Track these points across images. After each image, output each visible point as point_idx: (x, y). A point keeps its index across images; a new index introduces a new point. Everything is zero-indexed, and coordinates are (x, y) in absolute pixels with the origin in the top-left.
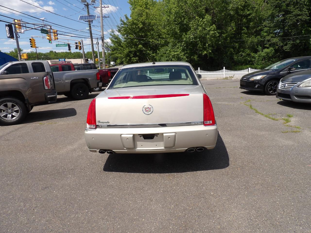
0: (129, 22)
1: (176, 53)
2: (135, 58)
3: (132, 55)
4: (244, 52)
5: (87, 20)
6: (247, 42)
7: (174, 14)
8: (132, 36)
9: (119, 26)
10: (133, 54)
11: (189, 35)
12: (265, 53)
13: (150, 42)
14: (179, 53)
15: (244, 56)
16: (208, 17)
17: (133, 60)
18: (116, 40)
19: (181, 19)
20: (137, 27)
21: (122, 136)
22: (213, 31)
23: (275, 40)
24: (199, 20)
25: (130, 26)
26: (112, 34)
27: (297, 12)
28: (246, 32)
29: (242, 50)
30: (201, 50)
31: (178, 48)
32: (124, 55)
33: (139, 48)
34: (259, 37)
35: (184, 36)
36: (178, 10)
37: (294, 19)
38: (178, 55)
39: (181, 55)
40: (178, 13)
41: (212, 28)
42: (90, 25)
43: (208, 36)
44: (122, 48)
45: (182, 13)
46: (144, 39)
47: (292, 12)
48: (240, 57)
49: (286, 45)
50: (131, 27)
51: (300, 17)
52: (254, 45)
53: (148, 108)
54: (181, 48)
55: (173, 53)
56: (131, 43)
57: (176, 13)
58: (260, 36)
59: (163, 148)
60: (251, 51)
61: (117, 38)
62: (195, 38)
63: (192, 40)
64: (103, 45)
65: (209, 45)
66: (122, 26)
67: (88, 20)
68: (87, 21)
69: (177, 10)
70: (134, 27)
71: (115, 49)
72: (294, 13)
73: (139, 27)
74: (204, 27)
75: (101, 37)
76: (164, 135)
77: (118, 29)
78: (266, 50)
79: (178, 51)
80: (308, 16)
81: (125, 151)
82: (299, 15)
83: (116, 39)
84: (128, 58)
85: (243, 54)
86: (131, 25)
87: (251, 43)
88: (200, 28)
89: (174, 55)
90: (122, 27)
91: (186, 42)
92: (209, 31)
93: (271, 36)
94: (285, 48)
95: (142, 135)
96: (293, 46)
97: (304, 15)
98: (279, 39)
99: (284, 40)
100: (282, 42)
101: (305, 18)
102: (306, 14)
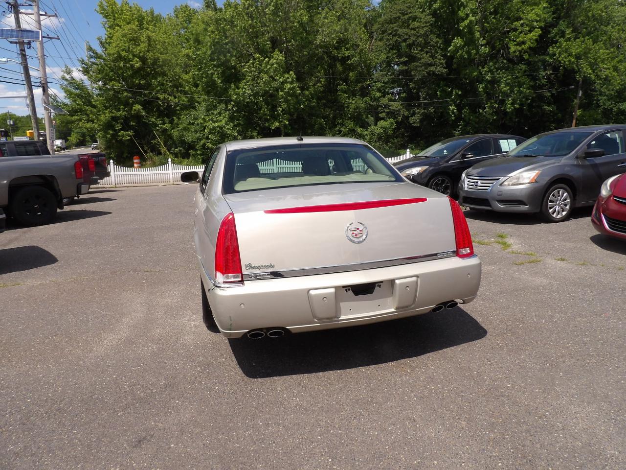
0: (109, 54)
1: (217, 124)
2: (126, 133)
3: (118, 126)
4: (343, 125)
5: (15, 41)
6: (348, 107)
7: (210, 46)
8: (117, 86)
9: (86, 60)
10: (122, 124)
11: (243, 88)
12: (381, 127)
13: (159, 99)
14: (223, 123)
15: (344, 132)
16: (278, 57)
17: (123, 136)
18: (78, 91)
19: (225, 56)
20: (128, 65)
21: (312, 292)
22: (291, 83)
23: (396, 106)
24: (263, 61)
25: (113, 64)
26: (68, 77)
27: (426, 58)
28: (345, 88)
29: (340, 121)
30: (267, 120)
31: (220, 114)
32: (99, 125)
33: (135, 110)
34: (368, 99)
35: (234, 90)
36: (218, 37)
37: (423, 71)
38: (221, 128)
39: (228, 129)
40: (218, 43)
41: (288, 78)
42: (24, 53)
43: (281, 93)
44: (95, 110)
45: (227, 44)
46: (146, 92)
47: (420, 59)
48: (338, 134)
49: (413, 114)
50: (115, 65)
51: (432, 68)
52: (360, 114)
53: (358, 229)
54: (226, 115)
55: (210, 125)
56: (114, 100)
57: (215, 44)
58: (369, 97)
59: (393, 310)
60: (357, 125)
61: (79, 86)
62: (256, 95)
63: (249, 98)
64: (46, 101)
65: (283, 110)
66: (93, 60)
67: (17, 41)
68: (16, 43)
69: (216, 36)
70: (122, 64)
71: (76, 112)
72: (422, 60)
73: (132, 66)
74: (272, 74)
75: (40, 83)
76: (397, 282)
77: (83, 68)
78: (381, 123)
79: (221, 121)
80: (445, 68)
81: (316, 325)
82: (430, 65)
83: (77, 89)
84: (111, 132)
85: (342, 129)
86: (113, 61)
87: (355, 109)
88: (265, 77)
89: (214, 128)
90: (94, 63)
91: (238, 103)
92: (283, 83)
93: (388, 98)
94: (412, 120)
95: (350, 288)
96: (426, 118)
97: (439, 65)
98: (401, 105)
99: (409, 107)
100: (408, 110)
101: (441, 70)
102: (441, 64)
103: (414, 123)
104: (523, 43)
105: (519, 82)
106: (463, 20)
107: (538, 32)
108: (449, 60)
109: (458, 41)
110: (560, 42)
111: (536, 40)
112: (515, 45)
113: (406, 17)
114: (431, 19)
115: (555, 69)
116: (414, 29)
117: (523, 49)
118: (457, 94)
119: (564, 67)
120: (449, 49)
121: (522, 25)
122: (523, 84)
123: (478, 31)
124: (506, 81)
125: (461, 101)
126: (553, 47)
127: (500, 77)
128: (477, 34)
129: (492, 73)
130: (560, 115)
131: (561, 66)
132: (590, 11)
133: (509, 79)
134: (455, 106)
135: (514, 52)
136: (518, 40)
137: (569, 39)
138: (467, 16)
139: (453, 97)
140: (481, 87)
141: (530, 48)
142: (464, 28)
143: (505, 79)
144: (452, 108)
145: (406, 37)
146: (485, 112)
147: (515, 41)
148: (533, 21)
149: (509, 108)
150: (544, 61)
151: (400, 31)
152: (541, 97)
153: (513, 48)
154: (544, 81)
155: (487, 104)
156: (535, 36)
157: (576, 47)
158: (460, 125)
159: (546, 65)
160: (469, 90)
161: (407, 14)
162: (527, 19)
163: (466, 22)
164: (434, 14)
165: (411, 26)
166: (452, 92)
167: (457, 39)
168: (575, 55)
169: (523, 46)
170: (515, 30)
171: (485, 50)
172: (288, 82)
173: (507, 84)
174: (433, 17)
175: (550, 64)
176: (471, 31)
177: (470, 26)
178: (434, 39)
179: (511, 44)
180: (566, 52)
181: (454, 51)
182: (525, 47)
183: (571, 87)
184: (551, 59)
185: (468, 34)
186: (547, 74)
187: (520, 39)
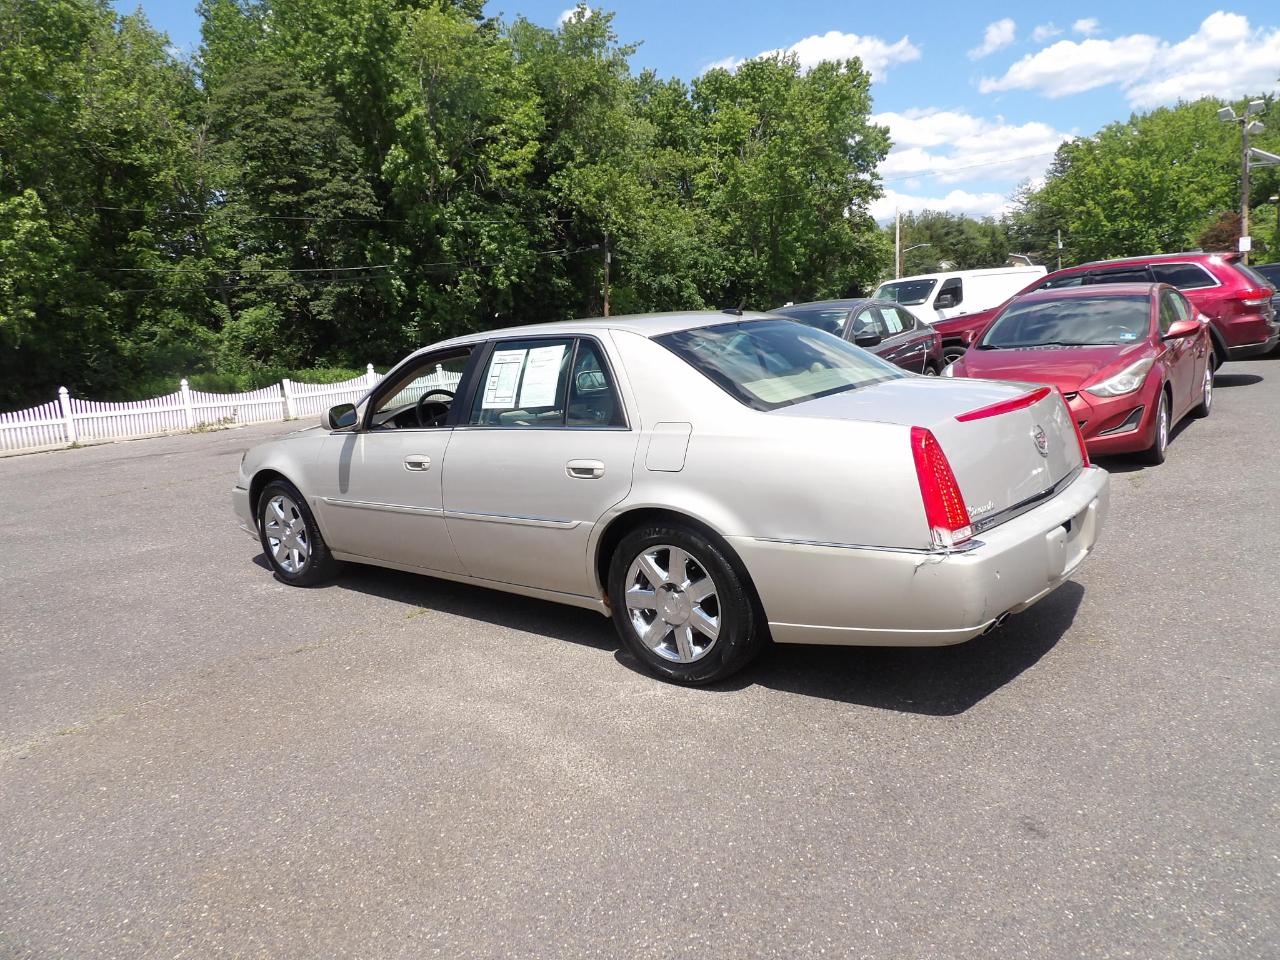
4: (158, 321)
6: (164, 280)
12: (251, 322)
15: (161, 336)
23: (279, 277)
27: (337, 184)
29: (148, 311)
34: (207, 261)
37: (334, 208)
48: (147, 341)
49: (317, 296)
51: (352, 204)
52: (195, 293)
58: (212, 258)
60: (191, 320)
72: (329, 187)
78: (250, 314)
80: (375, 204)
82: (348, 196)
85: (155, 328)
87: (182, 283)
93: (260, 261)
94: (315, 307)
96: (343, 301)
97: (363, 199)
98: (291, 275)
99: (307, 279)
100: (307, 287)
101: (367, 207)
102: (368, 195)
103: (320, 313)
104: (514, 165)
105: (512, 235)
106: (402, 114)
107: (533, 147)
108: (382, 189)
109: (397, 153)
110: (568, 169)
111: (533, 162)
112: (498, 167)
113: (280, 94)
114: (335, 104)
115: (564, 214)
116: (303, 120)
117: (514, 175)
118: (402, 256)
119: (579, 211)
120: (383, 168)
121: (504, 132)
122: (520, 239)
123: (432, 136)
124: (489, 232)
125: (413, 269)
126: (557, 177)
127: (477, 226)
128: (431, 143)
129: (464, 217)
130: (580, 295)
131: (573, 210)
132: (604, 121)
133: (495, 229)
134: (403, 279)
135: (499, 180)
136: (502, 159)
138: (409, 105)
139: (396, 260)
140: (445, 243)
141: (526, 174)
142: (405, 129)
143: (487, 229)
144: (397, 283)
145: (287, 135)
146: (460, 291)
147: (497, 160)
148: (522, 128)
149: (502, 284)
150: (543, 199)
151: (271, 123)
152: (546, 264)
153: (495, 175)
154: (548, 235)
155: (461, 275)
156: (531, 153)
157: (595, 178)
158: (414, 316)
159: (547, 207)
160: (425, 250)
161: (281, 88)
162: (510, 122)
163: (409, 118)
164: (338, 92)
165: (294, 115)
166: (391, 250)
167: (395, 149)
168: (596, 192)
169: (513, 170)
170: (494, 140)
171: (447, 172)
172: (26, 216)
173: (492, 238)
174: (336, 101)
175: (554, 206)
176: (418, 136)
177: (416, 126)
178: (347, 146)
179: (492, 166)
180: (580, 186)
181: (393, 171)
182: (517, 171)
183: (593, 247)
184: (556, 196)
185: (414, 141)
186: (550, 222)
187: (506, 158)
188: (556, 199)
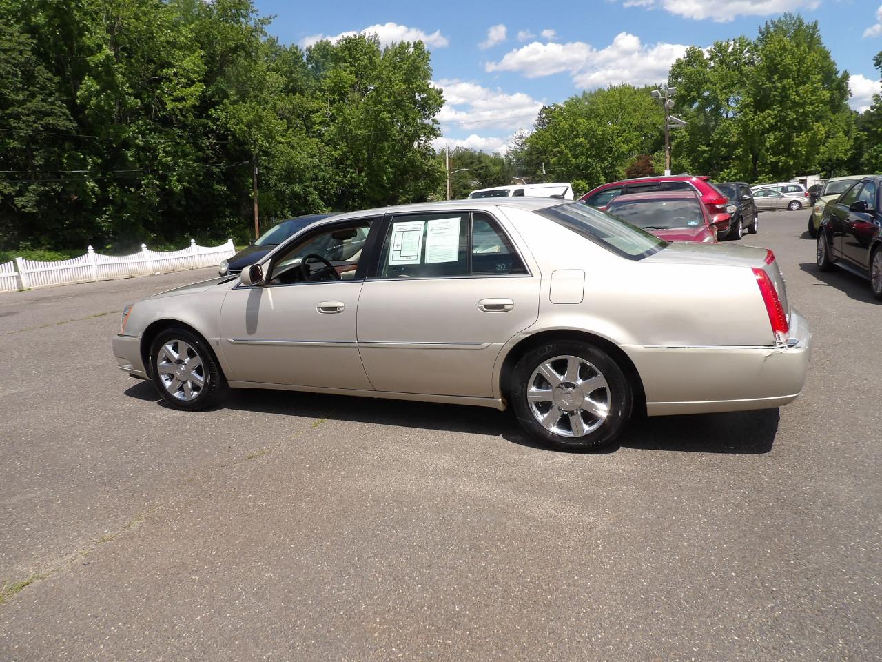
27: (36, 104)
37: (35, 122)
49: (20, 193)
51: (51, 120)
72: (29, 106)
80: (71, 121)
82: (46, 114)
94: (19, 202)
96: (44, 198)
97: (60, 116)
100: (12, 185)
101: (65, 123)
102: (64, 114)
103: (24, 207)
104: (184, 99)
105: (183, 151)
106: (92, 53)
107: (199, 87)
108: (76, 110)
109: (89, 82)
110: (224, 105)
111: (199, 98)
112: (172, 100)
114: (31, 40)
115: (222, 138)
117: (184, 107)
118: (95, 163)
119: (234, 136)
120: (79, 93)
121: (175, 74)
122: (188, 155)
123: (121, 73)
124: (164, 148)
125: (104, 175)
126: (216, 110)
127: (155, 143)
128: (120, 78)
129: (144, 135)
130: (234, 198)
131: (229, 135)
132: (250, 71)
133: (169, 146)
134: (95, 181)
135: (172, 110)
136: (174, 94)
137: (235, 102)
138: (100, 48)
139: (89, 167)
140: (130, 154)
141: (194, 106)
142: (97, 65)
143: (163, 145)
144: (91, 184)
146: (144, 192)
147: (170, 95)
148: (189, 72)
149: (177, 187)
150: (205, 126)
152: (209, 174)
153: (170, 106)
154: (210, 152)
155: (143, 180)
156: (198, 91)
157: (245, 112)
158: (106, 210)
159: (208, 133)
160: (113, 159)
162: (180, 67)
163: (101, 57)
164: (33, 30)
166: (85, 159)
167: (88, 80)
168: (247, 123)
169: (184, 103)
170: (168, 80)
171: (133, 102)
173: (167, 153)
174: (32, 38)
175: (212, 131)
176: (109, 72)
177: (106, 64)
178: (44, 75)
179: (166, 99)
180: (234, 118)
181: (86, 97)
182: (188, 104)
183: (245, 162)
184: (215, 124)
185: (105, 75)
186: (210, 143)
187: (178, 93)
188: (215, 127)
